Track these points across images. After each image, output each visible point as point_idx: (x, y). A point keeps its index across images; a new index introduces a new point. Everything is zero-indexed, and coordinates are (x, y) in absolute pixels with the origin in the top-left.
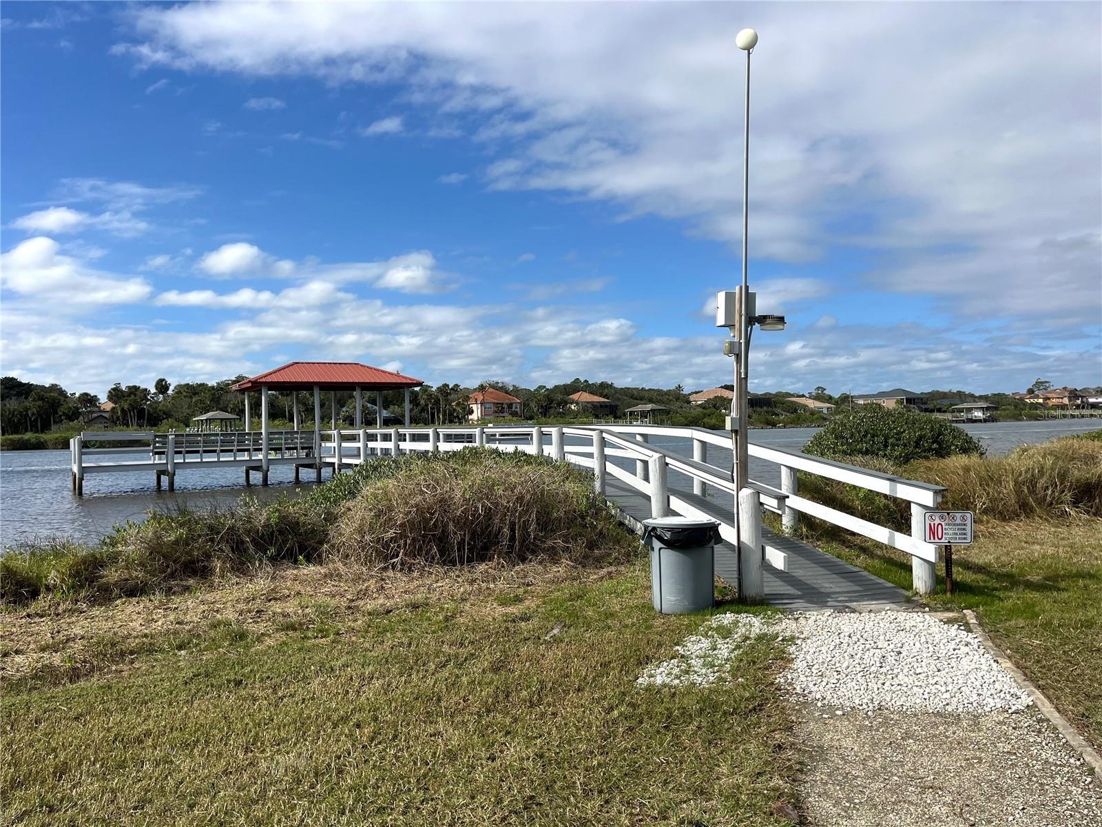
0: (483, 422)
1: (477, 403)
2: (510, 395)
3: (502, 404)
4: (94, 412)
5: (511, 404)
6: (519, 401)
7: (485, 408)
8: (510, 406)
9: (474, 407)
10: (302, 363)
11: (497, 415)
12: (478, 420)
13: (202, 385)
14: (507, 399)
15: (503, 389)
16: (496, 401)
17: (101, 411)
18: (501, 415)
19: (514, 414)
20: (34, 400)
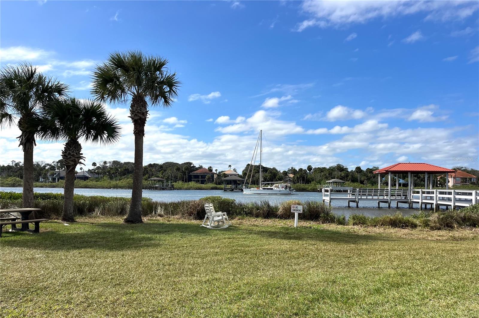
0: (455, 187)
1: (452, 178)
2: (470, 174)
3: (466, 178)
4: (287, 178)
5: (471, 178)
6: (475, 177)
7: (456, 180)
8: (471, 179)
9: (450, 179)
10: (402, 163)
11: (463, 183)
12: (452, 186)
13: (324, 168)
14: (468, 176)
15: (465, 170)
16: (462, 177)
17: (289, 178)
18: (465, 184)
19: (473, 183)
20: (269, 173)
